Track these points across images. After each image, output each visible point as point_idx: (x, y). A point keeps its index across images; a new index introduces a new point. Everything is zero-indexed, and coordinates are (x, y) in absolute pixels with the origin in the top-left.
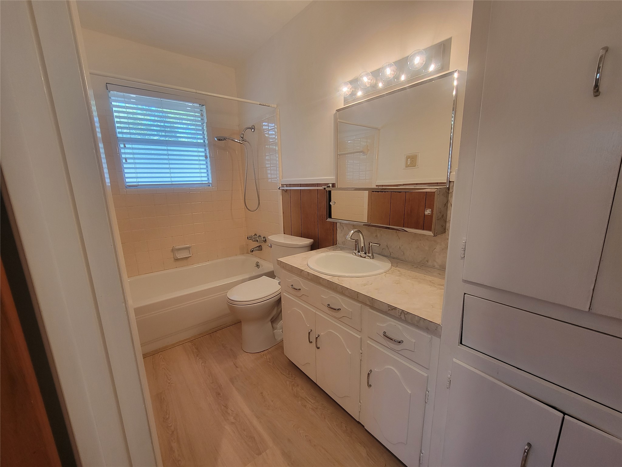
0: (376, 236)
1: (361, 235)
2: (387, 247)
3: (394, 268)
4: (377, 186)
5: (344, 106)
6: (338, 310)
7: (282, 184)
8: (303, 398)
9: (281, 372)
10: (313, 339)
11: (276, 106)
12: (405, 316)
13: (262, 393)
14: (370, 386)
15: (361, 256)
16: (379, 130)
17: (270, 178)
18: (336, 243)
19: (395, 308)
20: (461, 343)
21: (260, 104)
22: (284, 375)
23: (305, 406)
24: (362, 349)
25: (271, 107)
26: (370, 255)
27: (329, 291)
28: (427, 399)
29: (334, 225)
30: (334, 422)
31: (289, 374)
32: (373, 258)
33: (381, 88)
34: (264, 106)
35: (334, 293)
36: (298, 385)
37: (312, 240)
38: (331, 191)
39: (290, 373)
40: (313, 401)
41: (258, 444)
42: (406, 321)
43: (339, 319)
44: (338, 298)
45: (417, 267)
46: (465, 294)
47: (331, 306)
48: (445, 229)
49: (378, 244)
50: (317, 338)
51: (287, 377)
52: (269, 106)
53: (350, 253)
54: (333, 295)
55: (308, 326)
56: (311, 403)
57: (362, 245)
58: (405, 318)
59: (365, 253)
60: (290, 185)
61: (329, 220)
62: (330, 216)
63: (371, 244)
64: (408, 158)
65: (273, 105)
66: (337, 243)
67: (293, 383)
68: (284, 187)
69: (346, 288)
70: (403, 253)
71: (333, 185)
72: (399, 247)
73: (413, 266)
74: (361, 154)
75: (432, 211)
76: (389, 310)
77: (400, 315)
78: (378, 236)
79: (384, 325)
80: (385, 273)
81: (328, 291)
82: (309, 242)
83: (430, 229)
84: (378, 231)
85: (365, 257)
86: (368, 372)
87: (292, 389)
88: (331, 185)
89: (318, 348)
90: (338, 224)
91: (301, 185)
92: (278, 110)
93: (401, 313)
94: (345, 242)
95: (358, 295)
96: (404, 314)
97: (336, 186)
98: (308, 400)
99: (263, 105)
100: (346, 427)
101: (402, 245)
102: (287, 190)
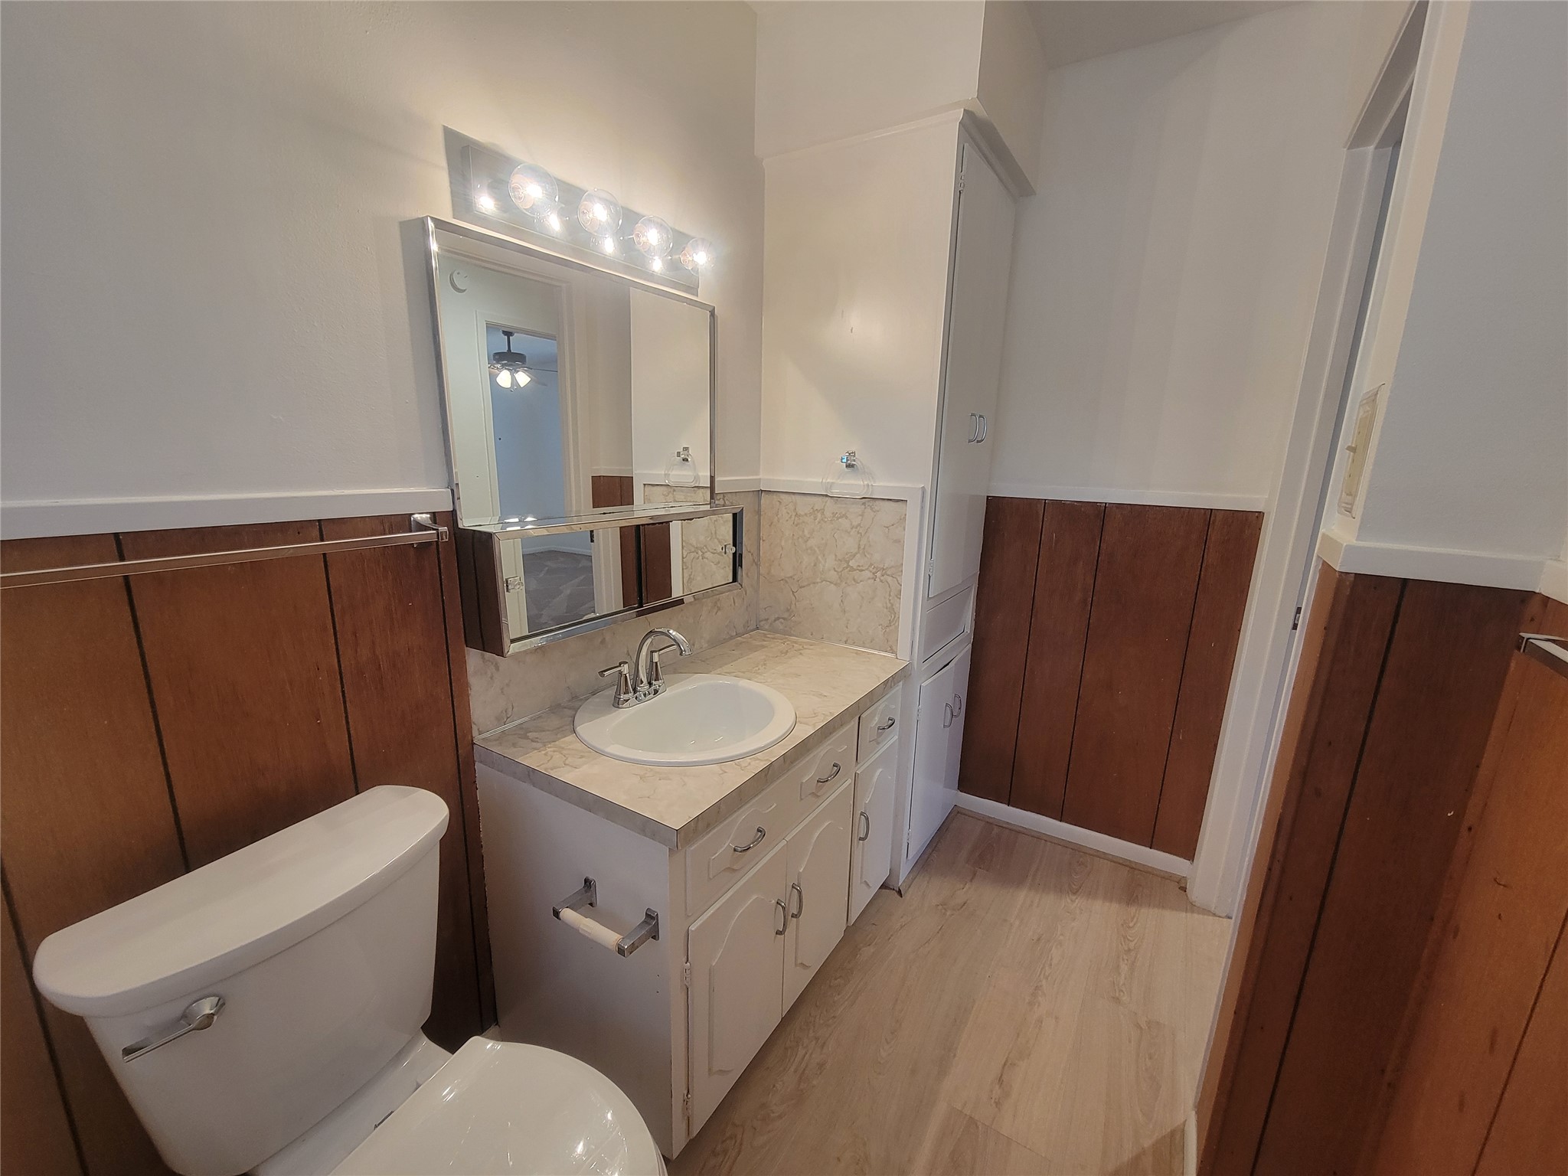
8: (800, 1078)
14: (862, 838)
23: (821, 1066)
26: (660, 682)
31: (725, 1152)
39: (719, 1148)
40: (801, 1052)
51: (739, 1153)
56: (807, 1056)
59: (650, 685)
63: (655, 656)
66: (475, 733)
79: (877, 719)
87: (780, 1117)
88: (426, 520)
98: (800, 1064)
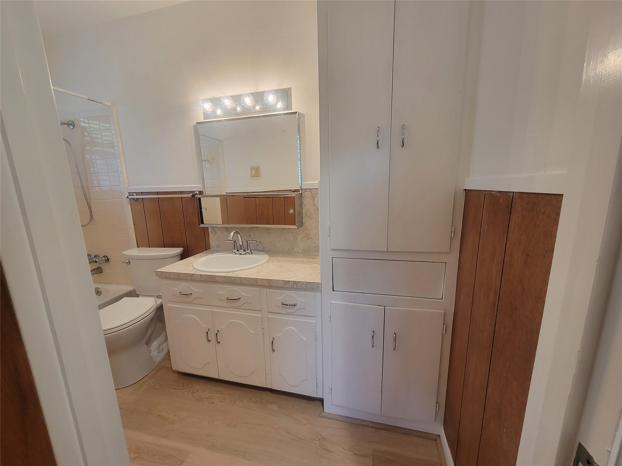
0: (250, 235)
1: (239, 235)
2: (261, 243)
3: (271, 257)
4: (227, 193)
5: (204, 120)
6: (238, 299)
7: (128, 193)
8: (208, 398)
9: (174, 388)
10: (212, 337)
11: (110, 104)
12: (296, 285)
13: (159, 415)
14: (273, 351)
15: (240, 254)
16: (222, 142)
17: (109, 185)
18: (209, 248)
19: (289, 282)
20: (333, 290)
21: (88, 99)
22: (178, 389)
23: (213, 403)
24: (264, 324)
25: (104, 104)
26: (249, 251)
27: (226, 286)
28: (317, 338)
29: (206, 230)
30: (245, 401)
31: (184, 386)
32: (252, 254)
33: (239, 112)
34: (95, 101)
35: (232, 287)
36: (198, 391)
37: (182, 249)
38: (200, 198)
39: (185, 384)
40: (218, 396)
41: (177, 457)
42: (298, 289)
43: (239, 308)
44: (237, 289)
45: (287, 254)
46: (333, 258)
47: (230, 298)
48: (302, 223)
49: (255, 241)
50: (216, 334)
52: (101, 103)
53: (230, 253)
54: (231, 289)
55: (205, 326)
56: (218, 398)
57: (241, 244)
58: (297, 286)
59: (244, 251)
60: (142, 193)
61: (202, 226)
62: (203, 223)
63: (248, 242)
64: (252, 169)
65: (106, 103)
66: (211, 247)
67: (192, 391)
68: (134, 195)
69: (244, 278)
70: (274, 246)
71: (201, 193)
72: (270, 242)
73: (284, 254)
74: (207, 162)
75: (294, 211)
76: (284, 284)
77: (293, 285)
78: (251, 235)
79: (281, 297)
80: (268, 263)
81: (224, 286)
82: (179, 250)
83: (295, 225)
84: (251, 231)
85: (245, 254)
86: (271, 340)
87: (193, 396)
88: (198, 192)
89: (219, 343)
90: (210, 229)
91: (158, 193)
92: (115, 109)
93: (293, 284)
94: (220, 245)
95: (257, 281)
96: (296, 283)
97: (204, 193)
98: (214, 396)
99: (93, 101)
100: (255, 399)
101: (273, 240)
102: (137, 199)
